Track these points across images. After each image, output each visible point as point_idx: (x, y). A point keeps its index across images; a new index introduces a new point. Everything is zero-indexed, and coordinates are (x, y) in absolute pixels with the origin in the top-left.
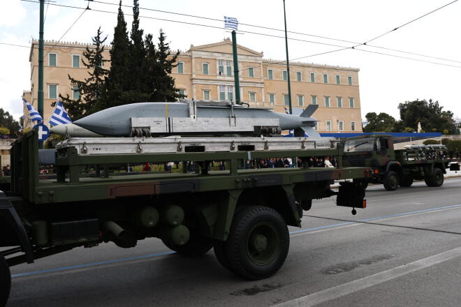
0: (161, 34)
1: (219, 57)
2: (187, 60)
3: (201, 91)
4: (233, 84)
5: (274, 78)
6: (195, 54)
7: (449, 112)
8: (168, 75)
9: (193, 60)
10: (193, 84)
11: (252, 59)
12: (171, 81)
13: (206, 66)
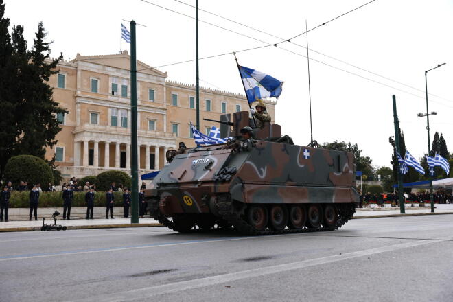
0: (41, 30)
1: (113, 72)
2: (71, 73)
3: (86, 113)
4: (129, 108)
5: (179, 104)
6: (82, 66)
7: (367, 158)
8: (44, 82)
9: (79, 73)
10: (76, 104)
11: (153, 80)
12: (48, 91)
13: (95, 82)
